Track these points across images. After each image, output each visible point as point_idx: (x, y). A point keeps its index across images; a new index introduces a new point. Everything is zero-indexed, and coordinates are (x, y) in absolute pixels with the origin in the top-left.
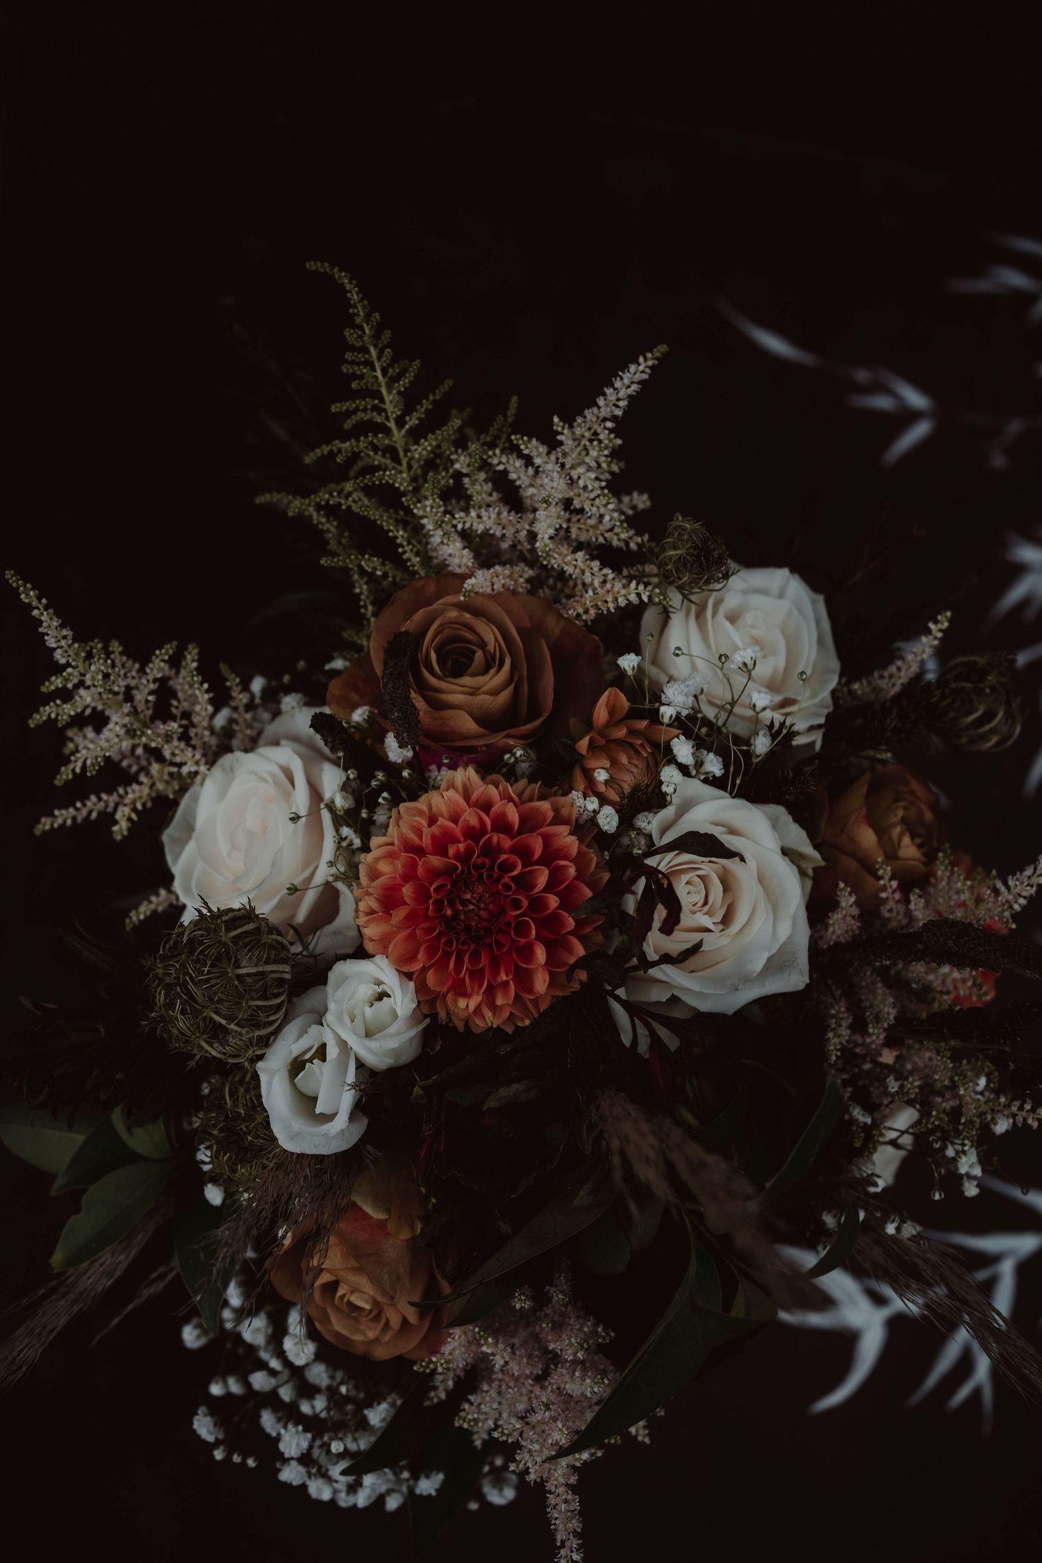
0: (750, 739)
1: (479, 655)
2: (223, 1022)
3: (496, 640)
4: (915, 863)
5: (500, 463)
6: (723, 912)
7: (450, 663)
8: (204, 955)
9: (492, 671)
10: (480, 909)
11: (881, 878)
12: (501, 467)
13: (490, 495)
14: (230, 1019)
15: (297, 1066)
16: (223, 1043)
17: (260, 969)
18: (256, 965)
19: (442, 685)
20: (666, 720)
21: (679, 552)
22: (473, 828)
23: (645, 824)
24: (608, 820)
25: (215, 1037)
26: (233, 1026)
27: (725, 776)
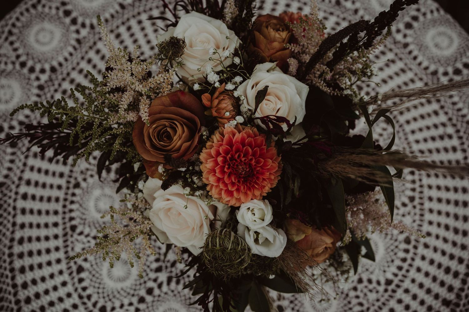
0: (233, 63)
1: (169, 129)
2: (240, 260)
3: (166, 121)
4: (288, 35)
5: (108, 89)
6: (277, 99)
7: (165, 139)
8: (220, 257)
9: (177, 129)
10: (246, 170)
11: (289, 48)
12: (110, 89)
13: (114, 96)
14: (240, 257)
15: (256, 241)
16: (244, 262)
17: (231, 242)
18: (230, 243)
19: (173, 145)
20: (219, 86)
21: (171, 52)
22: (222, 160)
23: (245, 109)
24: (240, 119)
25: (242, 263)
26: (242, 257)
27: (243, 77)
